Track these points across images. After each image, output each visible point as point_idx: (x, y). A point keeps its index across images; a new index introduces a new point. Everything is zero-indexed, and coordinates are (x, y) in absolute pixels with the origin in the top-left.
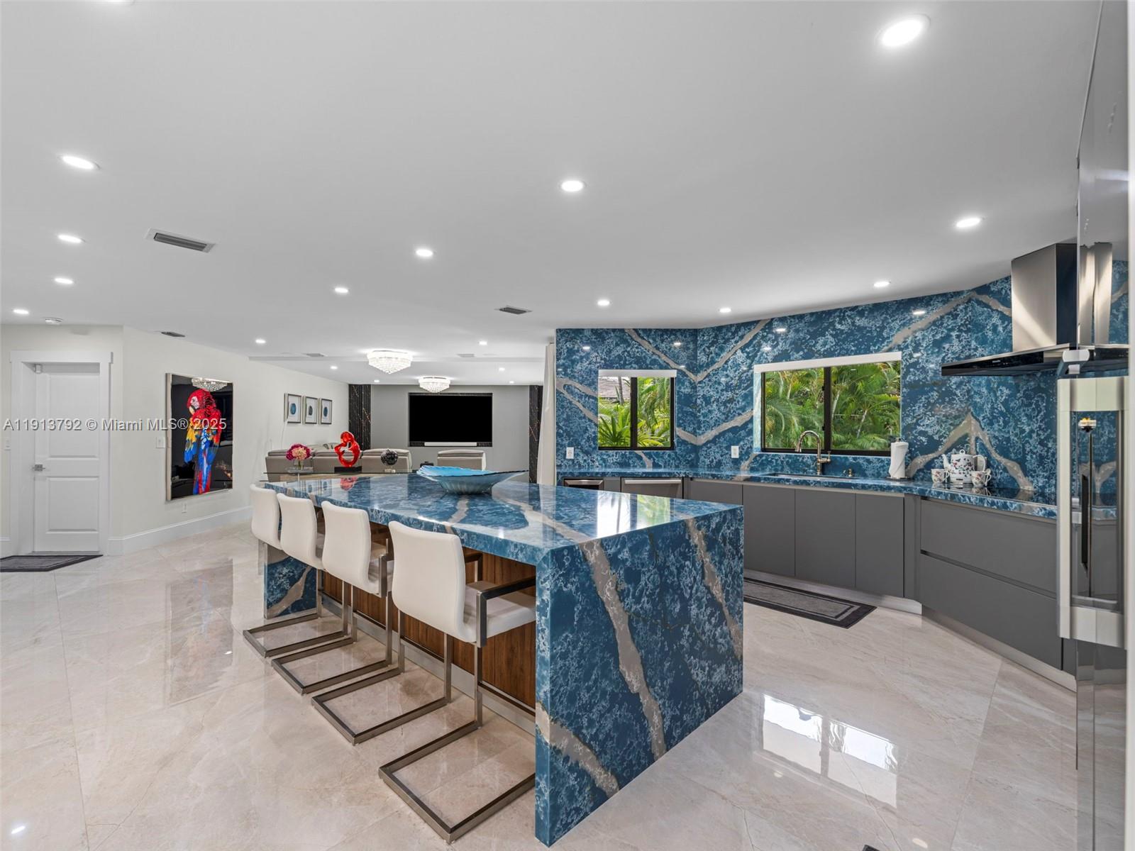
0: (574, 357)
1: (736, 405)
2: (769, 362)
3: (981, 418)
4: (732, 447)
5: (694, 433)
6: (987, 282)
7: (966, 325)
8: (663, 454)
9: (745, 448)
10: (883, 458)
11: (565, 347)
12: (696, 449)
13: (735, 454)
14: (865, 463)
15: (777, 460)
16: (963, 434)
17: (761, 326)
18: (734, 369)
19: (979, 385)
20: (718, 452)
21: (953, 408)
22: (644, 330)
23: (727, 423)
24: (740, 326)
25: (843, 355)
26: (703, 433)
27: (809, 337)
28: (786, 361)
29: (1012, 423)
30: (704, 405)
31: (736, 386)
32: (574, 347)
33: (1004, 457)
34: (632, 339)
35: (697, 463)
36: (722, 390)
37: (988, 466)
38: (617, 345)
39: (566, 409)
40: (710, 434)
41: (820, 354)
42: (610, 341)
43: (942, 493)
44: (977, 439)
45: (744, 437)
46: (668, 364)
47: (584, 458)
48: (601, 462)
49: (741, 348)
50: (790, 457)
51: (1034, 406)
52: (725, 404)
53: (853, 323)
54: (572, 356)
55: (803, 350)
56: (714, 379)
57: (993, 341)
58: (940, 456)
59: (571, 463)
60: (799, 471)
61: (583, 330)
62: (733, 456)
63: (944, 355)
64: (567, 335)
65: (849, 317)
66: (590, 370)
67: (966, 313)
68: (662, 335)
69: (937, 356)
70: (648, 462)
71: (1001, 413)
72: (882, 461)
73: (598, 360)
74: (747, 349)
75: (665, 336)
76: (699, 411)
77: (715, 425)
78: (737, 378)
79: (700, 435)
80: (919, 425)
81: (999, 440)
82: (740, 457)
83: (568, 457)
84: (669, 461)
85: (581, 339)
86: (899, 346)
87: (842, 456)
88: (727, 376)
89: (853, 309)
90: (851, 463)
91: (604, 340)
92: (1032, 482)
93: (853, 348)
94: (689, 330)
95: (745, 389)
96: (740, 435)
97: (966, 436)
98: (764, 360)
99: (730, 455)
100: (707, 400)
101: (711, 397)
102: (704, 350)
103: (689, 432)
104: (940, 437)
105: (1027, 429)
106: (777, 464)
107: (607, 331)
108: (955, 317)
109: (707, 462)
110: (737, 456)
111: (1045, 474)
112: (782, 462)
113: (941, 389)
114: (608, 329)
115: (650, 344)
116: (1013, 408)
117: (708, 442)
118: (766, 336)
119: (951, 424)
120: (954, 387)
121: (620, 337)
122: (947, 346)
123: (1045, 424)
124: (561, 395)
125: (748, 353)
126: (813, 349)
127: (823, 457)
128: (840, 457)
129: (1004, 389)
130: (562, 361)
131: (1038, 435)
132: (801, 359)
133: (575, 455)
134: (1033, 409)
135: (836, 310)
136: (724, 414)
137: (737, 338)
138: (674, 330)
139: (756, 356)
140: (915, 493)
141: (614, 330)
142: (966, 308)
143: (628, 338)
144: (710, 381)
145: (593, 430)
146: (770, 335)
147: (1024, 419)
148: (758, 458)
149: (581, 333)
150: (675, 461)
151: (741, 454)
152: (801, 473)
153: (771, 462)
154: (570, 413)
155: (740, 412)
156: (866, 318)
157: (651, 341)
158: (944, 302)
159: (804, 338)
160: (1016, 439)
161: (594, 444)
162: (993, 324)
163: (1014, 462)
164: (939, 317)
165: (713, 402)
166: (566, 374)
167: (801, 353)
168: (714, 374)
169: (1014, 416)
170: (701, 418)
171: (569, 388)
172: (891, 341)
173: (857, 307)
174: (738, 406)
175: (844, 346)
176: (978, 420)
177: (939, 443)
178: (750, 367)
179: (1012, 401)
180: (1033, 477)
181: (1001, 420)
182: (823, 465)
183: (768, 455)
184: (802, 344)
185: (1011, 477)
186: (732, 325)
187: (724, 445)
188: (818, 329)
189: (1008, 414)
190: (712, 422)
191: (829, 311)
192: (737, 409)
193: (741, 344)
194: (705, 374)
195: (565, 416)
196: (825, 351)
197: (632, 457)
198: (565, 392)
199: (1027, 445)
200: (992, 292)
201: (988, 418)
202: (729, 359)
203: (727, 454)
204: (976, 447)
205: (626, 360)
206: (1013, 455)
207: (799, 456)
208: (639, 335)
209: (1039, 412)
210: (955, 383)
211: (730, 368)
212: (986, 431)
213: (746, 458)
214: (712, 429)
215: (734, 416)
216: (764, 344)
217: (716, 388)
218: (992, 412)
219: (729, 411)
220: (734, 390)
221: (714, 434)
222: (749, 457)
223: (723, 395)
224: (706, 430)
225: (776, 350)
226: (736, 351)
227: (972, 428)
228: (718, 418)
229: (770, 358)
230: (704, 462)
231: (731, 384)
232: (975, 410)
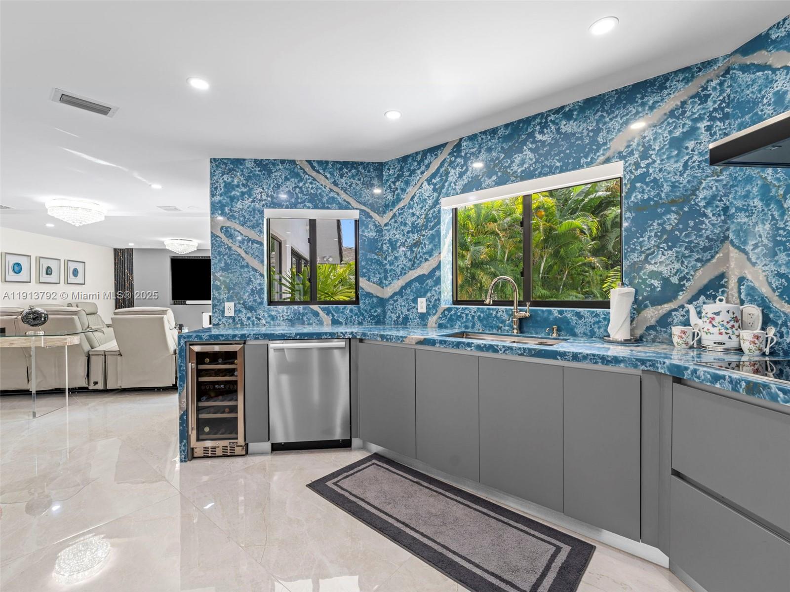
0: (233, 193)
1: (422, 248)
2: (457, 194)
3: (749, 248)
4: (419, 299)
5: (380, 284)
6: (763, 30)
7: (722, 109)
8: (344, 308)
9: (433, 301)
10: (599, 310)
11: (221, 181)
12: (382, 302)
13: (422, 308)
14: (574, 318)
15: (467, 315)
16: (717, 273)
17: (448, 149)
18: (421, 206)
19: (746, 196)
20: (405, 306)
21: (701, 236)
22: (320, 163)
23: (413, 272)
24: (425, 153)
25: (546, 175)
26: (389, 284)
27: (503, 155)
28: (477, 190)
30: (390, 251)
31: (423, 225)
32: (233, 181)
34: (305, 173)
35: (384, 319)
36: (408, 232)
37: (766, 322)
38: (287, 179)
39: (224, 255)
40: (397, 285)
41: (516, 177)
42: (278, 174)
43: (723, 377)
44: (741, 280)
45: (432, 287)
46: (349, 203)
47: (248, 315)
48: (269, 319)
49: (427, 180)
52: (411, 248)
53: (558, 130)
54: (231, 192)
55: (496, 173)
56: (400, 219)
58: (683, 307)
59: (231, 321)
60: (492, 327)
61: (244, 160)
62: (420, 311)
63: (686, 158)
64: (224, 166)
65: (553, 122)
66: (254, 210)
67: (722, 91)
68: (341, 169)
69: (676, 162)
70: (326, 319)
72: (597, 315)
73: (264, 197)
74: (433, 180)
75: (345, 170)
76: (385, 259)
77: (401, 274)
78: (423, 216)
79: (386, 286)
80: (650, 263)
82: (427, 312)
83: (227, 314)
84: (352, 317)
85: (242, 171)
86: (620, 153)
87: (544, 309)
88: (413, 214)
89: (557, 111)
90: (556, 318)
91: (270, 172)
93: (558, 164)
94: (373, 163)
95: (432, 229)
96: (427, 285)
97: (722, 276)
98: (452, 192)
99: (417, 309)
100: (393, 245)
101: (396, 241)
102: (390, 185)
103: (374, 283)
104: (681, 279)
106: (467, 320)
107: (274, 163)
108: (704, 99)
109: (394, 317)
110: (424, 311)
112: (473, 317)
113: (682, 209)
114: (275, 160)
115: (327, 178)
117: (395, 294)
118: (455, 161)
119: (698, 260)
120: (702, 204)
121: (290, 170)
122: (691, 144)
124: (218, 239)
125: (435, 185)
126: (509, 170)
127: (521, 310)
128: (543, 311)
130: (219, 197)
132: (494, 186)
133: (235, 311)
135: (535, 117)
136: (410, 260)
137: (423, 168)
138: (356, 163)
139: (443, 187)
140: (660, 370)
141: (283, 162)
142: (721, 84)
143: (300, 171)
144: (396, 222)
145: (258, 281)
146: (459, 160)
148: (446, 313)
149: (241, 164)
150: (358, 317)
151: (428, 307)
152: (495, 331)
153: (460, 316)
154: (229, 261)
155: (427, 257)
156: (575, 120)
157: (328, 175)
158: (687, 81)
159: (498, 158)
161: (260, 298)
164: (679, 104)
165: (399, 246)
166: (223, 214)
167: (494, 178)
168: (400, 214)
170: (388, 267)
171: (227, 231)
172: (609, 148)
173: (563, 107)
174: (424, 251)
175: (546, 162)
176: (743, 251)
177: (680, 288)
178: (437, 202)
182: (521, 320)
183: (457, 309)
184: (495, 166)
186: (417, 153)
187: (411, 298)
188: (514, 144)
190: (398, 271)
191: (528, 118)
192: (424, 254)
193: (427, 174)
194: (391, 214)
195: (223, 265)
196: (522, 172)
197: (307, 313)
198: (222, 236)
200: (774, 42)
201: (765, 246)
202: (415, 195)
203: (414, 308)
204: (740, 293)
205: (297, 198)
207: (493, 309)
208: (313, 168)
210: (705, 198)
211: (416, 205)
212: (759, 267)
213: (434, 312)
214: (398, 279)
215: (421, 262)
216: (452, 171)
217: (402, 230)
218: (774, 236)
219: (416, 257)
220: (420, 230)
221: (400, 284)
222: (437, 311)
223: (409, 238)
224: (392, 280)
225: (464, 177)
226: (422, 184)
227: (732, 264)
228: (405, 265)
229: (458, 188)
230: (390, 317)
231: (418, 224)
232: (738, 236)
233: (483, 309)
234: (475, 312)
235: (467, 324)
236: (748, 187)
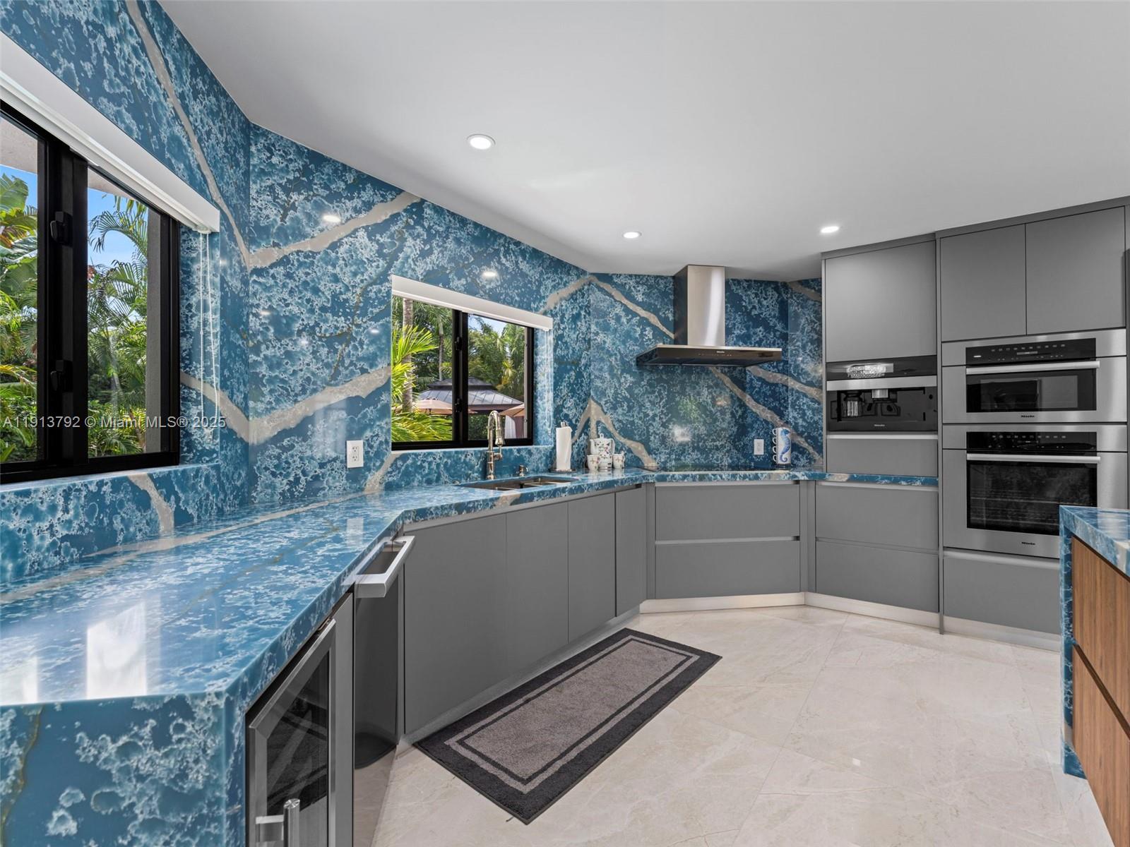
1: (355, 348)
3: (603, 403)
4: (349, 442)
6: (610, 272)
9: (376, 445)
12: (248, 454)
13: (355, 458)
14: (527, 455)
15: (430, 463)
16: (587, 418)
17: (404, 202)
18: (353, 268)
21: (582, 391)
23: (336, 389)
24: (363, 180)
25: (509, 304)
26: (268, 410)
29: (636, 408)
31: (357, 307)
33: (629, 439)
35: (249, 492)
36: (323, 309)
41: (485, 292)
44: (598, 423)
45: (374, 420)
46: (205, 180)
49: (366, 228)
50: (449, 456)
51: (656, 394)
52: (330, 342)
53: (517, 263)
55: (466, 277)
56: (301, 273)
57: (616, 330)
60: (460, 477)
62: (351, 464)
65: (513, 252)
67: (588, 295)
69: (574, 333)
71: (625, 398)
72: (540, 452)
74: (378, 237)
75: (200, 83)
76: (256, 350)
77: (304, 391)
78: (359, 291)
79: (258, 414)
80: (564, 408)
81: (623, 424)
82: (365, 464)
86: (551, 311)
88: (336, 279)
89: (516, 243)
92: (655, 459)
93: (517, 298)
94: (238, 109)
95: (376, 319)
96: (365, 416)
98: (410, 272)
100: (282, 326)
101: (292, 318)
102: (271, 188)
103: (237, 405)
104: (577, 421)
105: (651, 414)
109: (282, 484)
110: (360, 463)
111: (667, 451)
112: (438, 465)
113: (576, 369)
116: (637, 395)
117: (285, 433)
118: (413, 226)
119: (582, 408)
120: (582, 368)
123: (667, 409)
125: (381, 246)
127: (496, 451)
128: (506, 451)
129: (628, 376)
131: (661, 418)
134: (656, 397)
135: (500, 235)
136: (327, 365)
137: (357, 202)
138: (216, 81)
139: (395, 256)
142: (589, 290)
144: (289, 276)
146: (419, 229)
147: (648, 405)
148: (400, 463)
151: (367, 457)
153: (421, 467)
155: (366, 367)
156: (528, 262)
158: (577, 276)
160: (640, 422)
162: (616, 314)
163: (639, 444)
164: (574, 291)
165: (300, 333)
168: (301, 264)
169: (638, 402)
170: (263, 370)
172: (546, 303)
174: (360, 354)
176: (599, 404)
177: (576, 427)
178: (383, 278)
179: (636, 388)
180: (656, 454)
181: (625, 405)
183: (416, 455)
184: (465, 267)
185: (635, 456)
186: (344, 167)
187: (330, 440)
188: (483, 252)
189: (632, 402)
190: (295, 384)
192: (359, 359)
193: (366, 219)
194: (276, 254)
199: (651, 427)
200: (615, 283)
201: (611, 403)
203: (335, 459)
204: (598, 432)
206: (637, 437)
207: (461, 453)
209: (661, 399)
210: (583, 365)
211: (341, 262)
212: (608, 415)
213: (378, 464)
214: (296, 401)
215: (352, 373)
216: (410, 242)
217: (308, 301)
218: (616, 398)
219: (341, 362)
220: (353, 315)
221: (300, 412)
222: (383, 462)
223: (326, 321)
224: (278, 401)
225: (428, 260)
226: (356, 230)
227: (593, 412)
228: (313, 374)
229: (420, 271)
230: (272, 486)
231: (346, 300)
232: (596, 394)
233: (450, 453)
234: (440, 459)
235: (430, 477)
236: (602, 365)
